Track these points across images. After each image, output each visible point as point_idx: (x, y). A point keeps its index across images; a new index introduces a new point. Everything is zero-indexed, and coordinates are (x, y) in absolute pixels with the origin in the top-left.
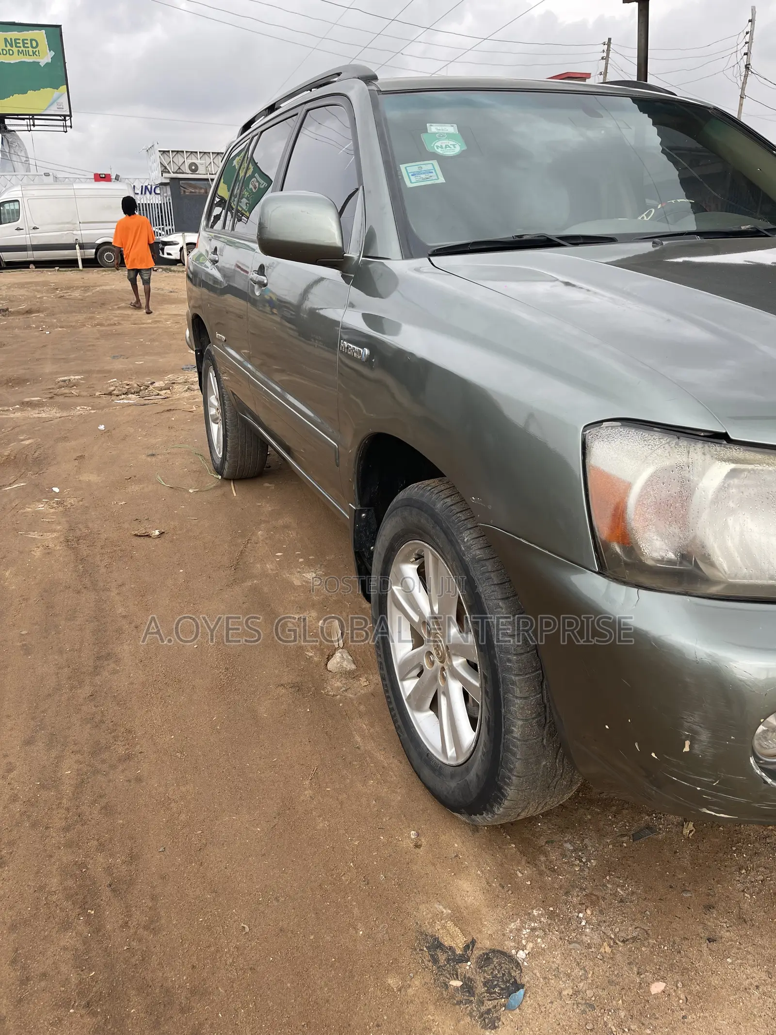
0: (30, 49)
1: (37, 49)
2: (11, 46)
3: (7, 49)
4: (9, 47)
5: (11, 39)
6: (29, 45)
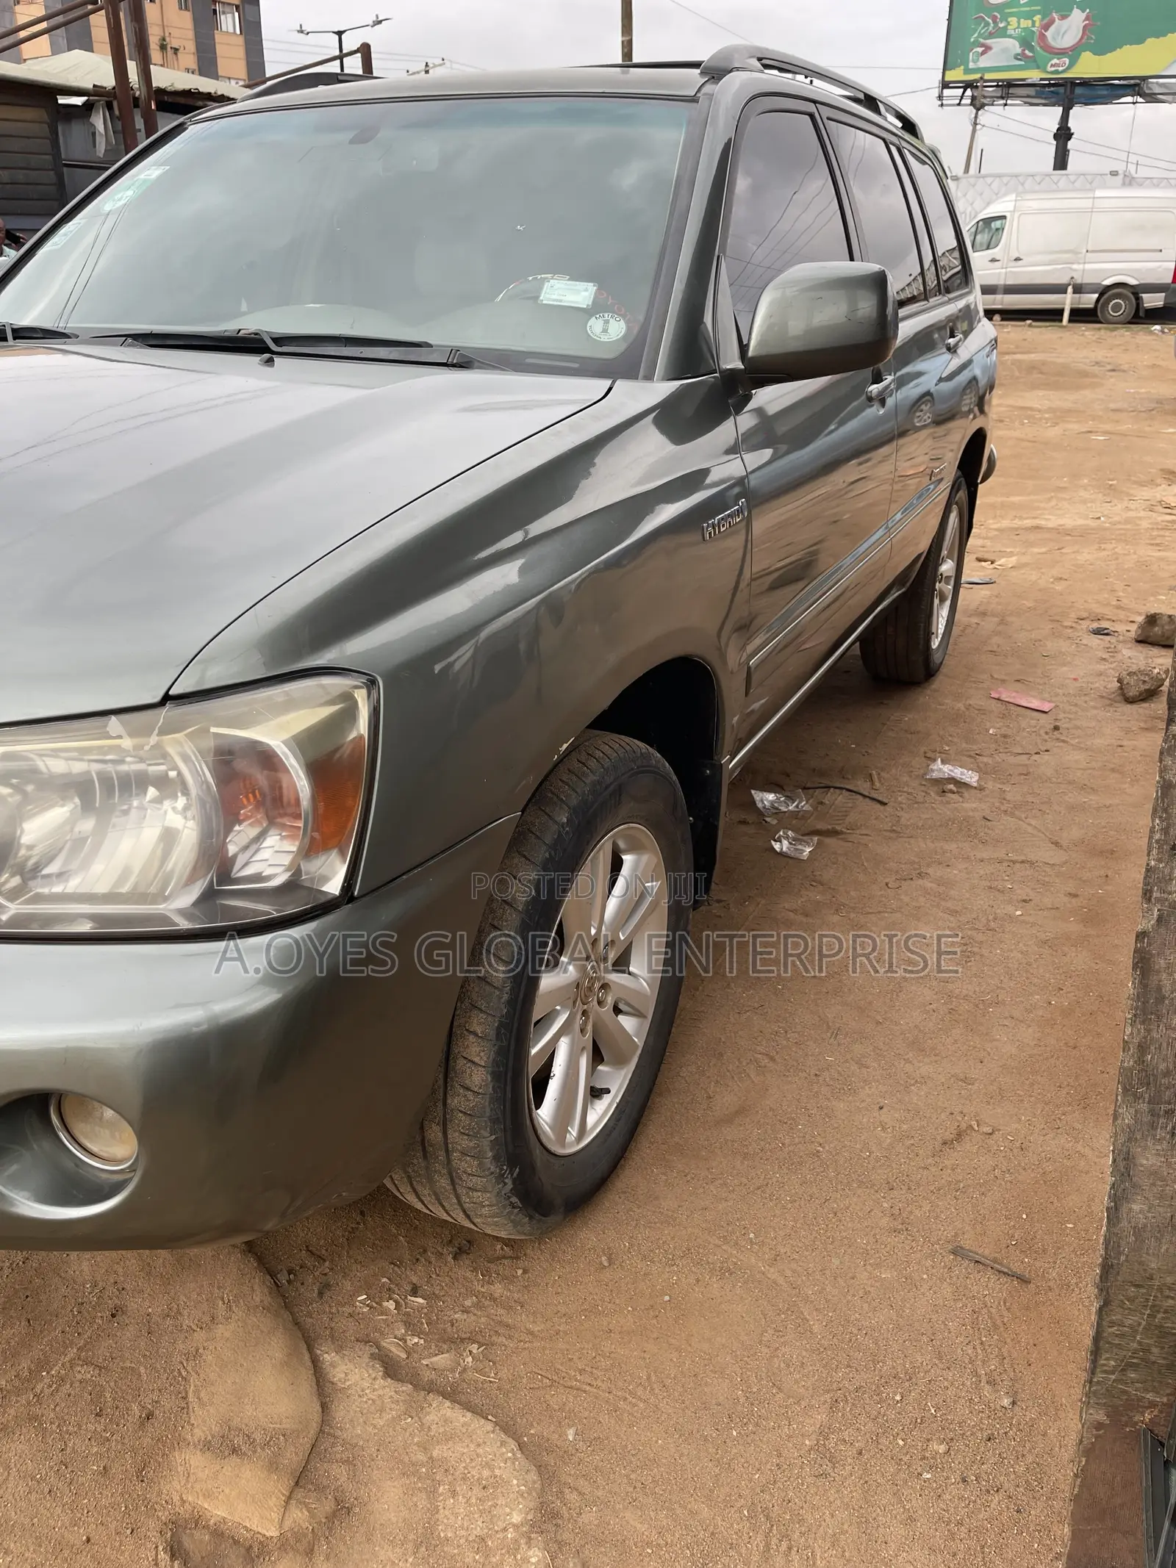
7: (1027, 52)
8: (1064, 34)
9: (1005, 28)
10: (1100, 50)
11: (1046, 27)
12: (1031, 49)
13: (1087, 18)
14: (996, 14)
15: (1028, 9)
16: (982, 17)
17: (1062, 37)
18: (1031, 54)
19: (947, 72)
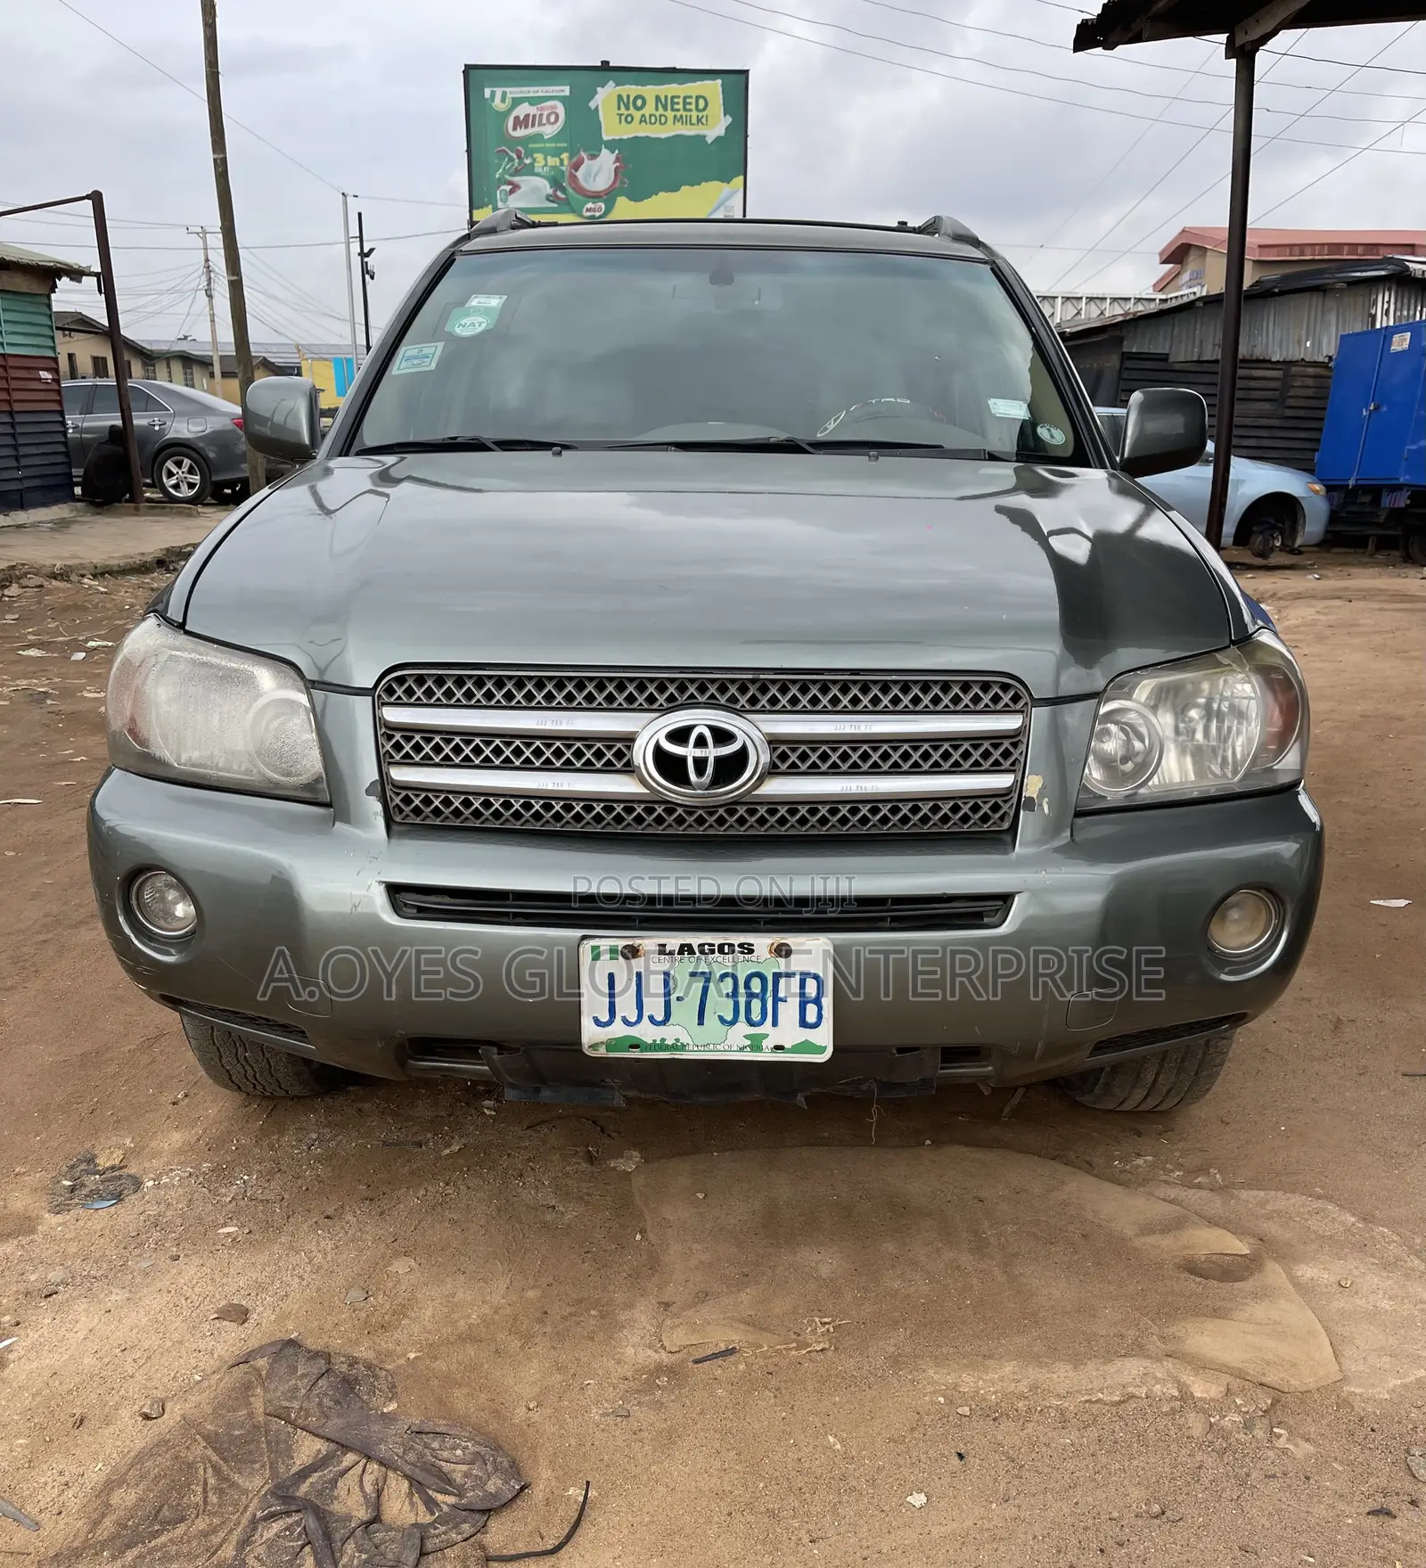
0: (694, 114)
1: (704, 113)
2: (665, 108)
3: (658, 114)
4: (661, 111)
5: (666, 97)
6: (693, 107)
7: (559, 193)
8: (596, 175)
9: (532, 165)
10: (638, 194)
11: (577, 166)
12: (564, 190)
13: (617, 160)
14: (520, 148)
15: (553, 145)
16: (504, 151)
17: (594, 179)
18: (563, 196)
19: (475, 212)
